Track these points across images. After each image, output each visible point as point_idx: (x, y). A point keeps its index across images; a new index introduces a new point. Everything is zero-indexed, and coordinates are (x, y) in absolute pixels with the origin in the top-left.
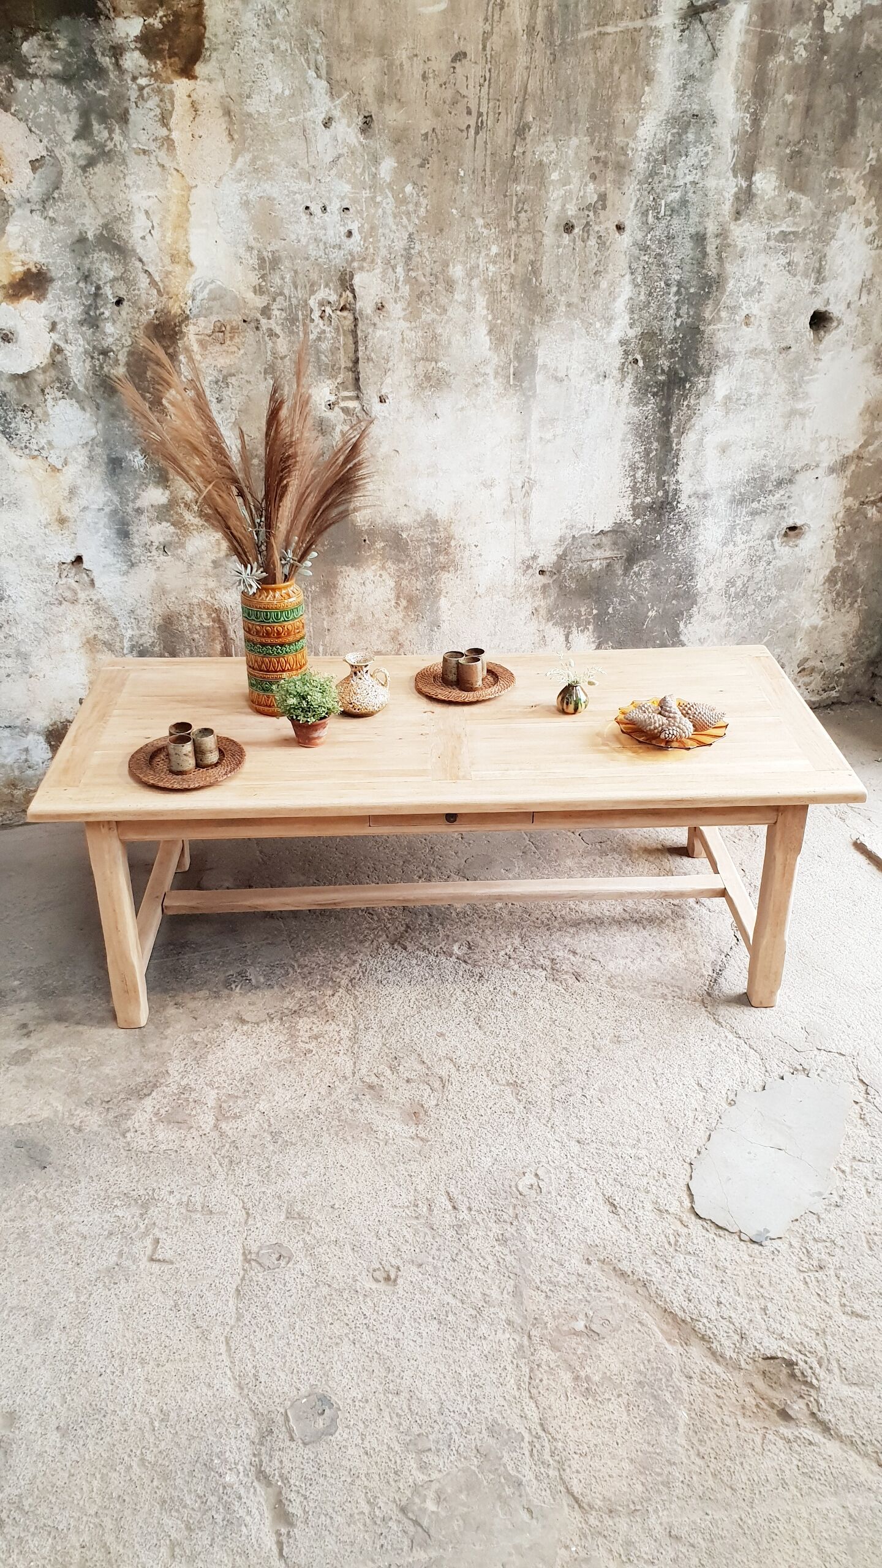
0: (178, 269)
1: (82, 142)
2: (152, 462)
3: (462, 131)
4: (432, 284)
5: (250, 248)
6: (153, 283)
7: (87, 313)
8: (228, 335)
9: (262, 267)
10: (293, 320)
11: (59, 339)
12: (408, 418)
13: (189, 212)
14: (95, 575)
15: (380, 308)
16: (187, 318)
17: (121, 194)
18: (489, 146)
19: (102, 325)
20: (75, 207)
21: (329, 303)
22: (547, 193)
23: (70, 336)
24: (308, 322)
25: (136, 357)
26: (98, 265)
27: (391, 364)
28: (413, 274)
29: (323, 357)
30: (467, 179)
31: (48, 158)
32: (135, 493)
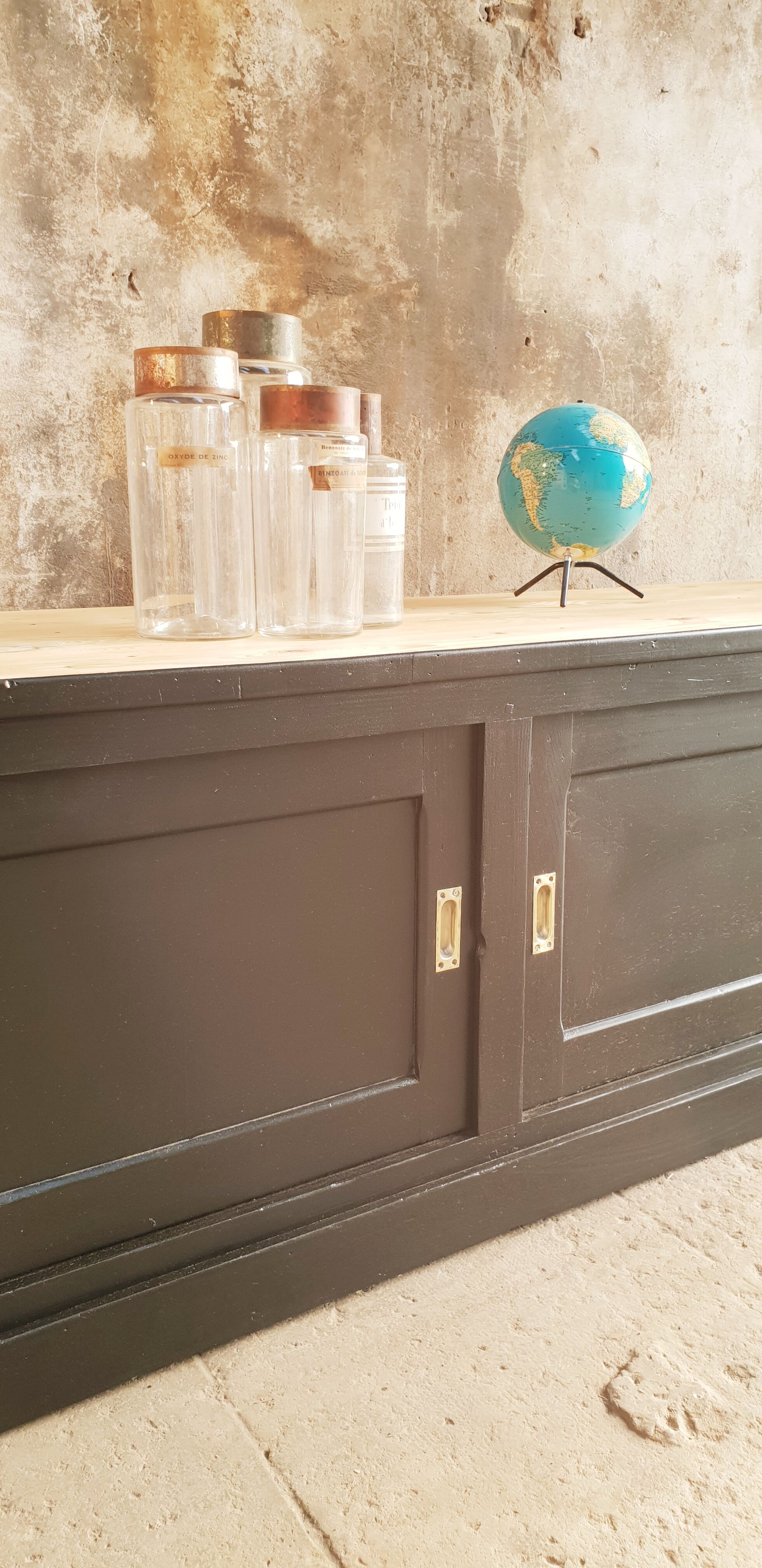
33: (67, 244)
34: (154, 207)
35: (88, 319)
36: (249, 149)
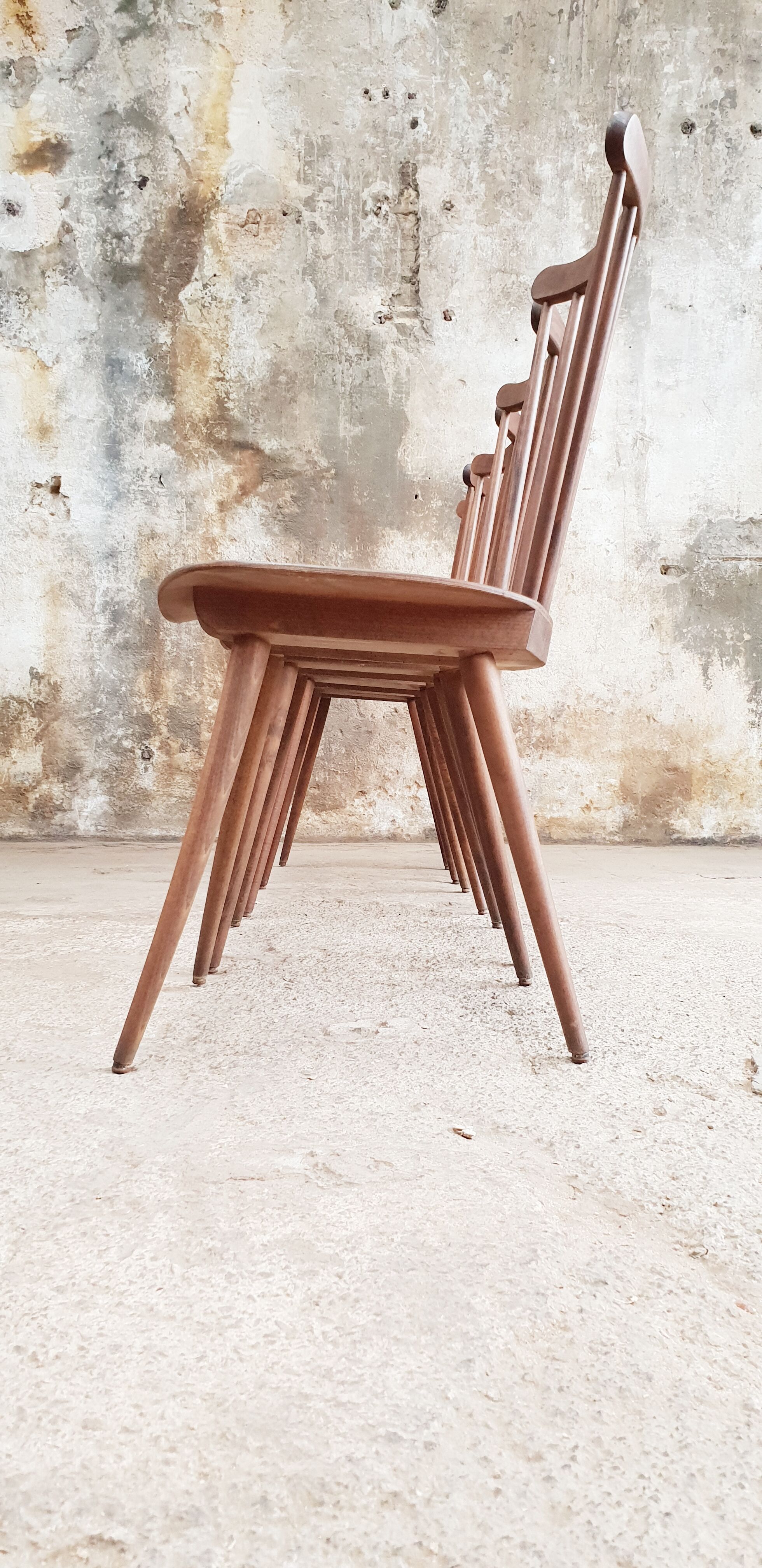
0: (212, 149)
1: (124, 15)
2: (157, 369)
3: (552, 15)
4: (514, 184)
5: (297, 132)
6: (183, 163)
7: (105, 191)
8: (262, 226)
9: (309, 153)
10: (342, 216)
11: (70, 216)
12: (479, 341)
13: (231, 90)
14: (72, 503)
15: (448, 207)
16: (218, 203)
17: (159, 68)
18: (585, 33)
19: (120, 205)
20: (108, 79)
21: (387, 198)
22: (658, 86)
23: (83, 215)
24: (360, 219)
25: (154, 244)
26: (125, 141)
27: (459, 274)
28: (490, 171)
29: (375, 259)
30: (558, 68)
31: (87, 28)
32: (133, 404)
33: (126, 465)
34: (173, 443)
35: (136, 499)
36: (227, 409)
